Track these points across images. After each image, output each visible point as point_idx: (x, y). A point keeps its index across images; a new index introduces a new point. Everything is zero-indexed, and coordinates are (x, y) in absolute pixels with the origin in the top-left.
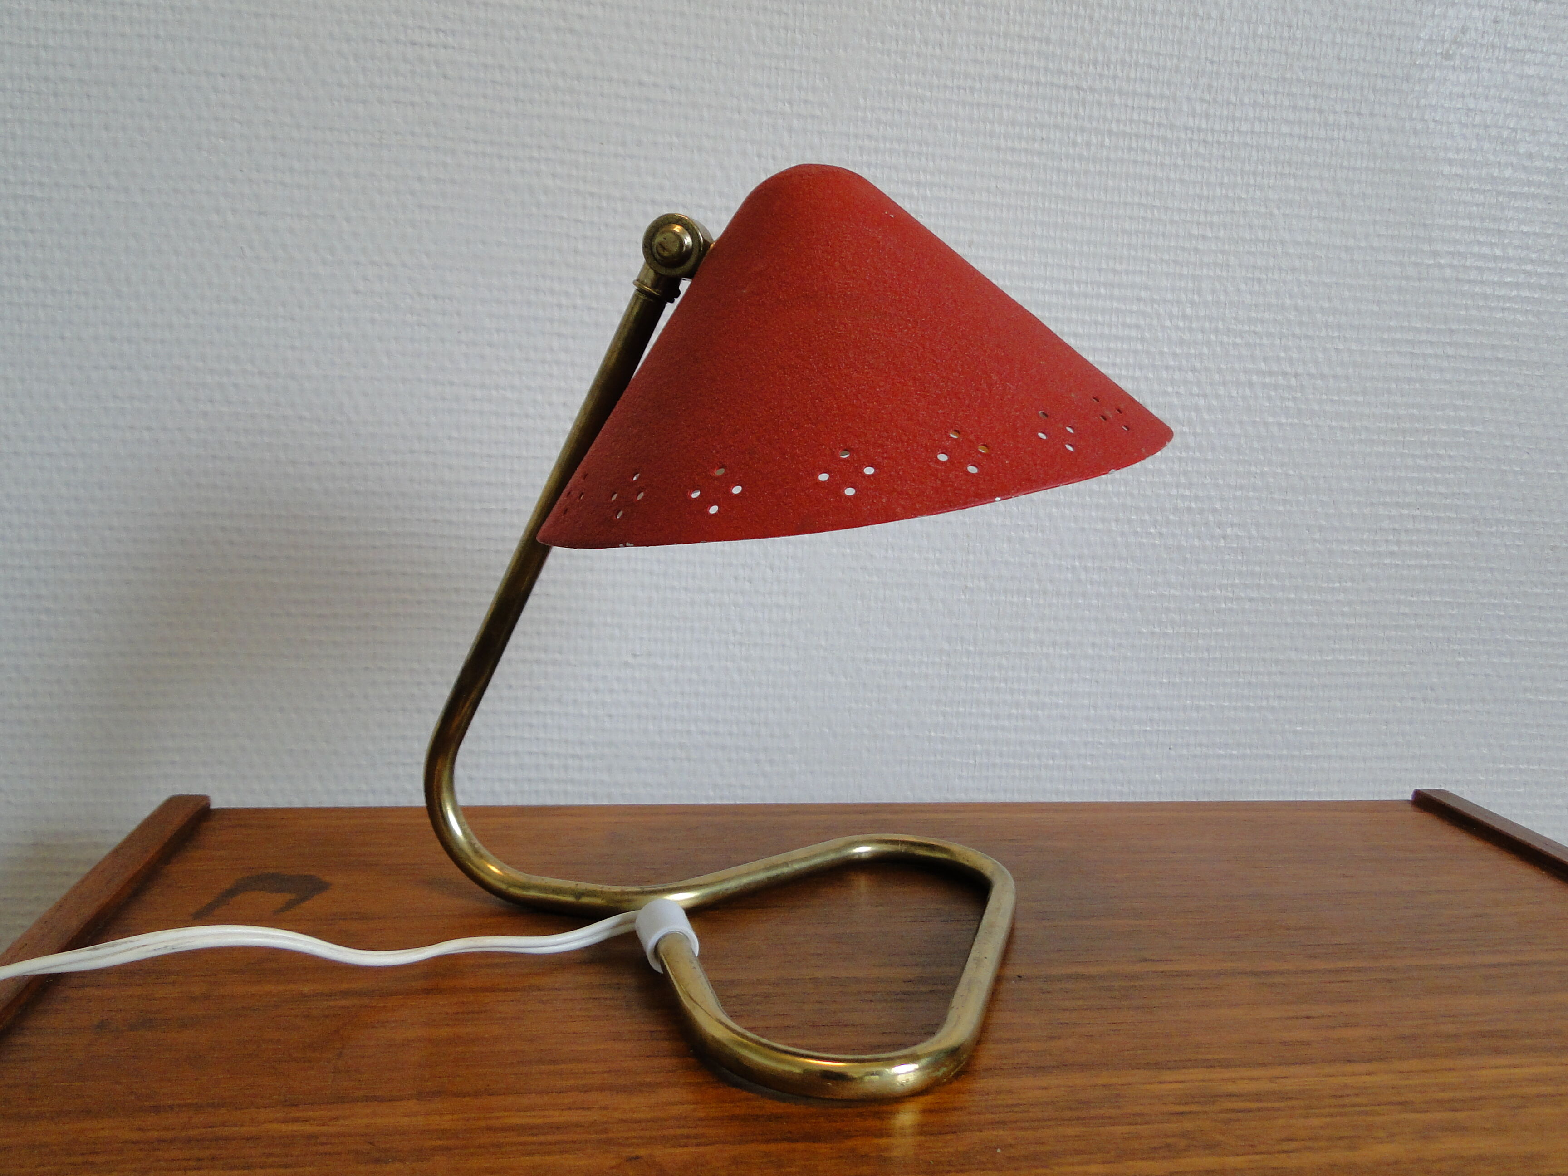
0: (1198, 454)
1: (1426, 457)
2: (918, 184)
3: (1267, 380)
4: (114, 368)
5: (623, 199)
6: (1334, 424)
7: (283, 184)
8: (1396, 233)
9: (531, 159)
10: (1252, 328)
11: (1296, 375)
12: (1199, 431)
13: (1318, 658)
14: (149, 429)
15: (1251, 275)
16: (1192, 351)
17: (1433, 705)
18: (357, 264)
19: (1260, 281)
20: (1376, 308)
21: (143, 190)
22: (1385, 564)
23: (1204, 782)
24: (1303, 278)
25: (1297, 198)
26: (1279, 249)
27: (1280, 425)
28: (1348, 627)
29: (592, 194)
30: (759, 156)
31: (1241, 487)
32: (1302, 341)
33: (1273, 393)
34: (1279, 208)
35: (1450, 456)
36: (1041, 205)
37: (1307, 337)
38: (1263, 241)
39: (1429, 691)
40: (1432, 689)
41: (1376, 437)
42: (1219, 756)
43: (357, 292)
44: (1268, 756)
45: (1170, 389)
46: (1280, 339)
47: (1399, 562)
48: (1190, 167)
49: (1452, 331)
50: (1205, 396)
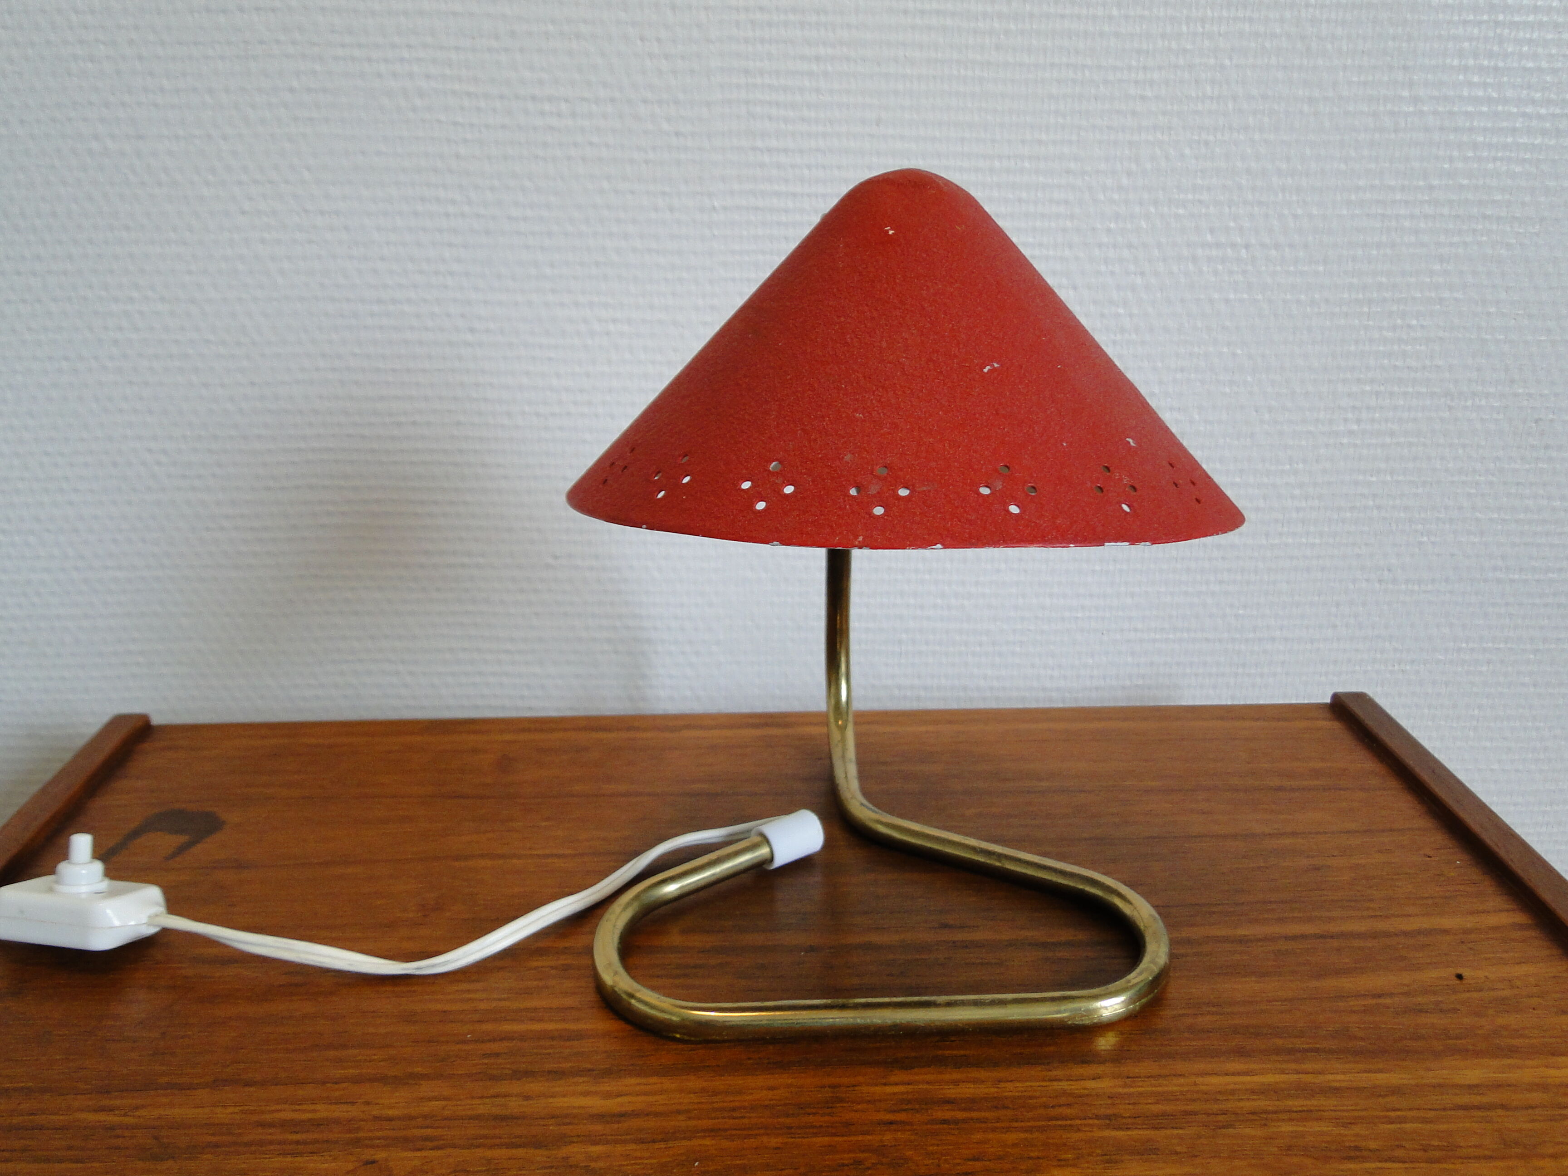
0: (1134, 336)
1: (1394, 328)
2: (818, 59)
3: (1214, 253)
4: (24, 301)
5: (502, 97)
6: (1289, 297)
7: (156, 105)
8: (1370, 78)
9: (402, 60)
10: (1197, 197)
11: (1247, 246)
12: (1135, 311)
13: (1264, 542)
14: (66, 359)
15: (1196, 138)
16: (1129, 226)
17: (1390, 586)
18: (240, 183)
19: (1207, 143)
20: (1343, 166)
21: (22, 122)
22: (1342, 444)
23: (1138, 665)
24: (1257, 136)
25: (1253, 45)
26: (1230, 106)
27: (1227, 301)
28: (1298, 510)
29: (469, 94)
30: (642, 39)
31: (1182, 370)
32: (1256, 208)
33: (1220, 267)
34: (1231, 59)
35: (1422, 327)
36: (955, 72)
37: (1260, 203)
38: (1212, 98)
39: (1386, 573)
40: (1389, 570)
41: (1337, 310)
42: (1154, 641)
43: (243, 213)
44: (1207, 640)
45: (1103, 268)
46: (1230, 207)
47: (1358, 442)
48: (1127, 17)
49: (1431, 188)
50: (1142, 274)
